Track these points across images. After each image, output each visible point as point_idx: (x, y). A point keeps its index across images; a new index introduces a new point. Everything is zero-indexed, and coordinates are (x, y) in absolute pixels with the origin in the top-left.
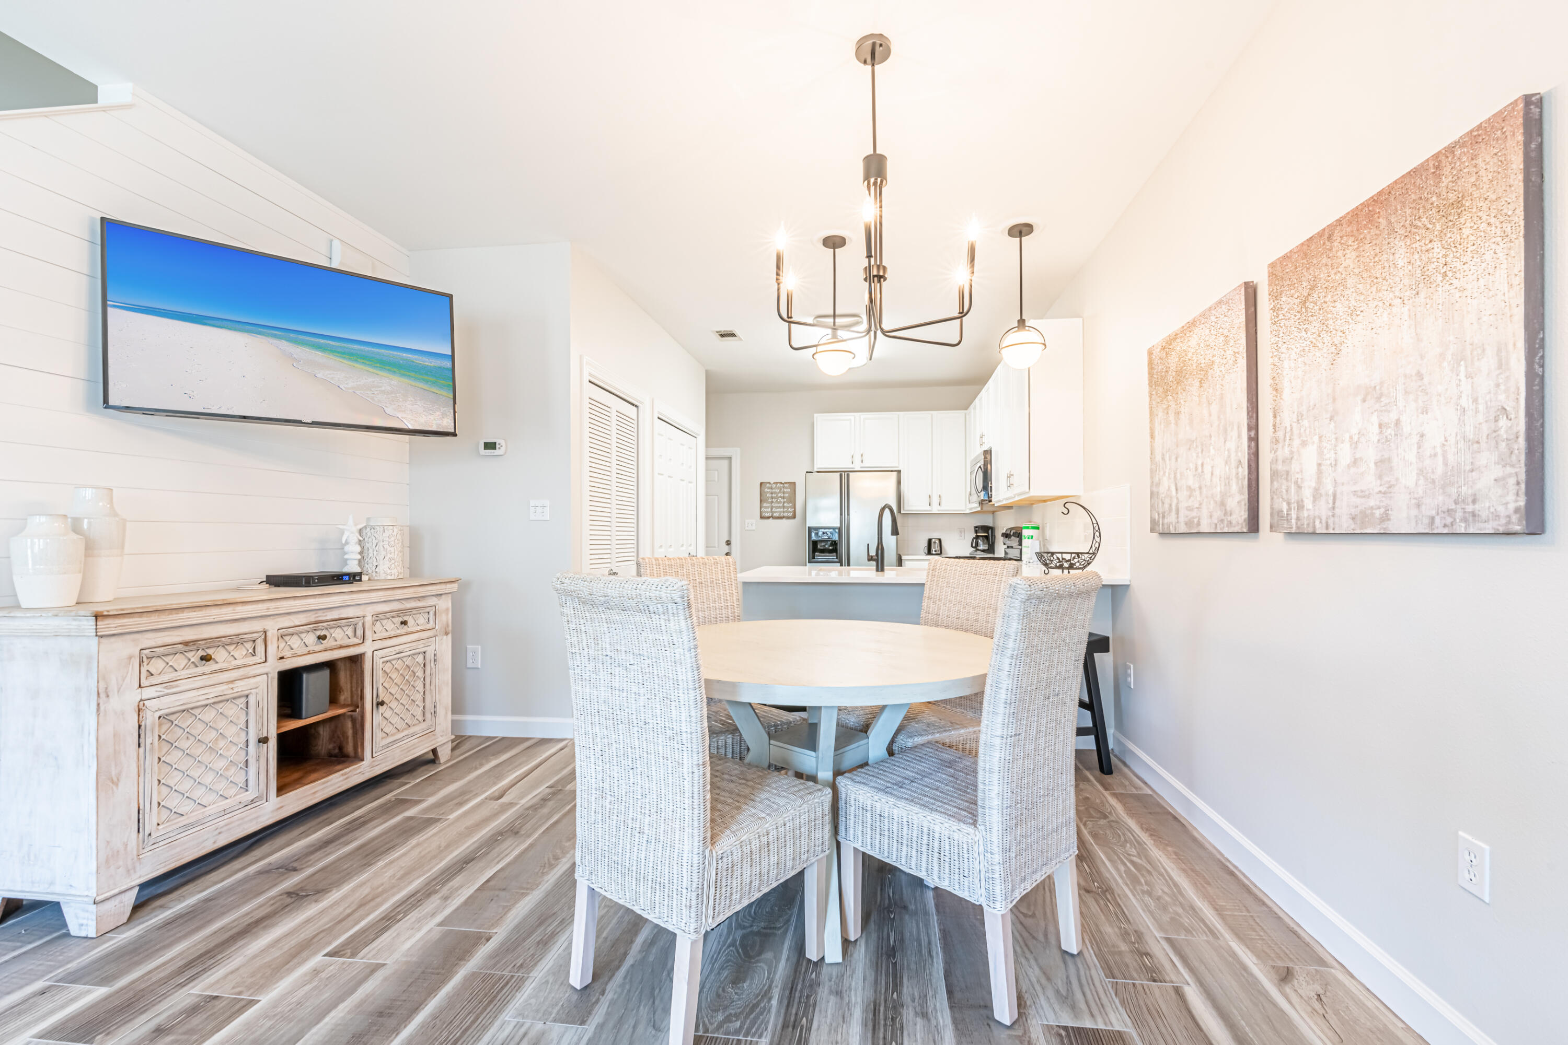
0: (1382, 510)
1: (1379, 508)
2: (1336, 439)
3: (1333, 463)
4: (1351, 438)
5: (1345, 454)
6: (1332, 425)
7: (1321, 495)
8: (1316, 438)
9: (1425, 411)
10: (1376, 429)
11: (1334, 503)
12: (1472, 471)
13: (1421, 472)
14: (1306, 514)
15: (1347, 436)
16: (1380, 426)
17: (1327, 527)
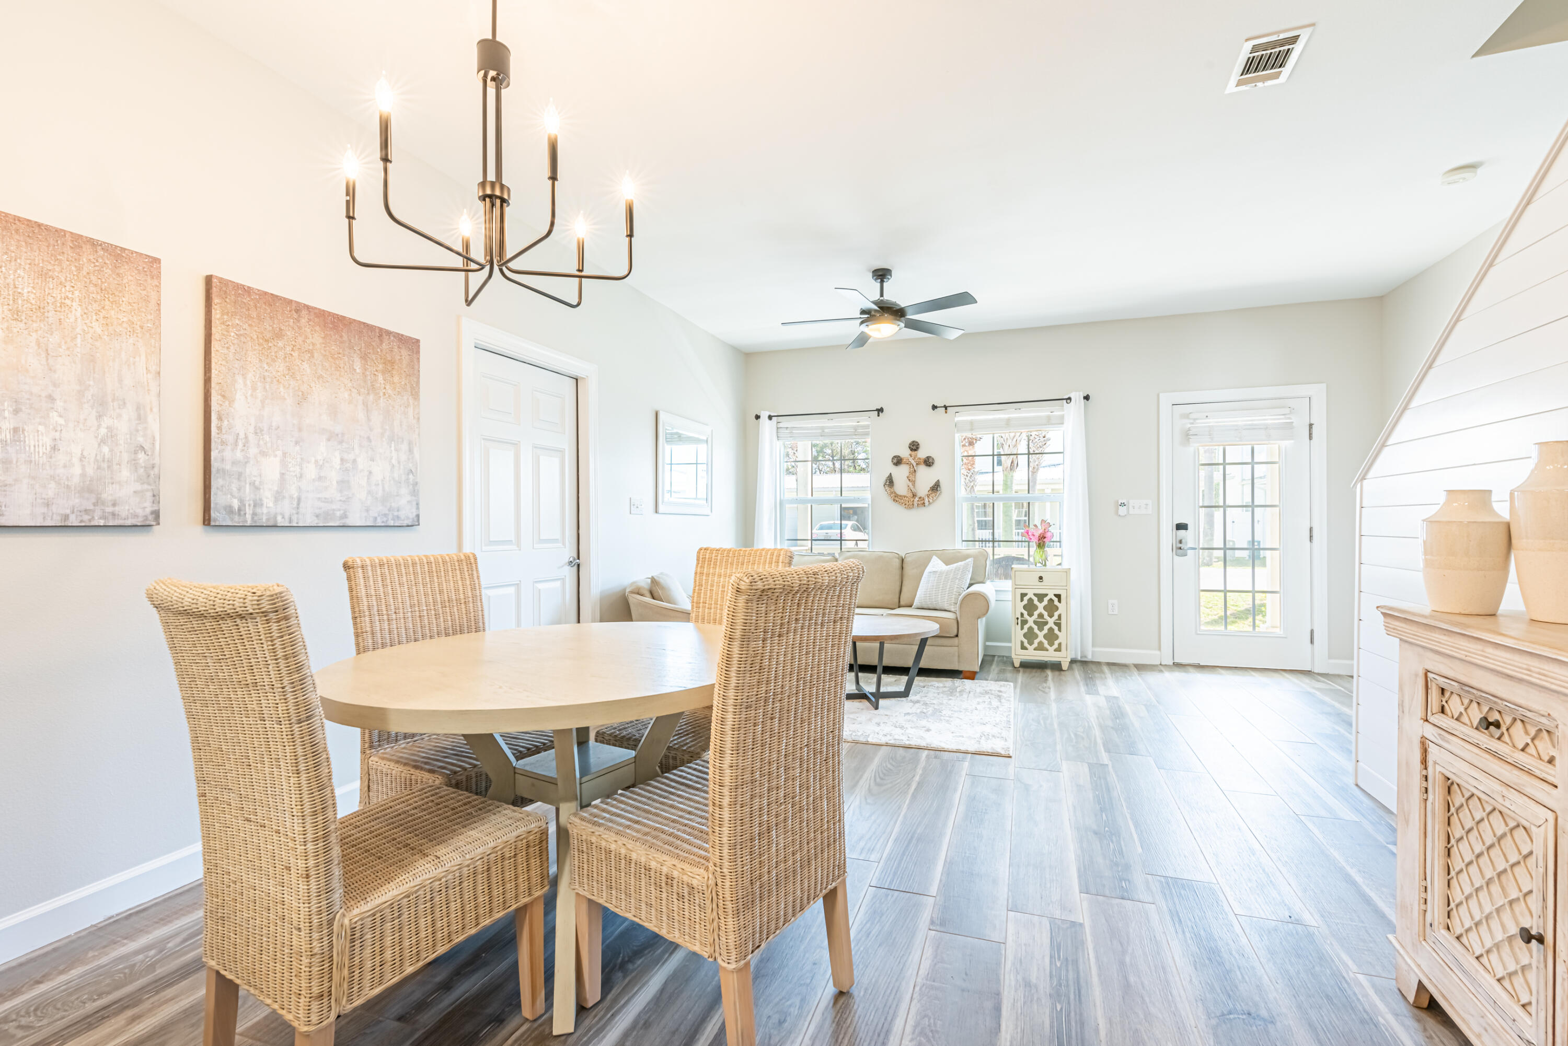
0: (342, 512)
1: (340, 510)
2: (302, 459)
3: (298, 475)
4: (316, 461)
5: (311, 471)
6: (298, 448)
7: (284, 497)
8: (279, 453)
9: (372, 460)
10: (338, 460)
11: (298, 504)
12: (397, 496)
13: (369, 492)
14: (265, 511)
15: (313, 460)
16: (342, 460)
17: (290, 521)
